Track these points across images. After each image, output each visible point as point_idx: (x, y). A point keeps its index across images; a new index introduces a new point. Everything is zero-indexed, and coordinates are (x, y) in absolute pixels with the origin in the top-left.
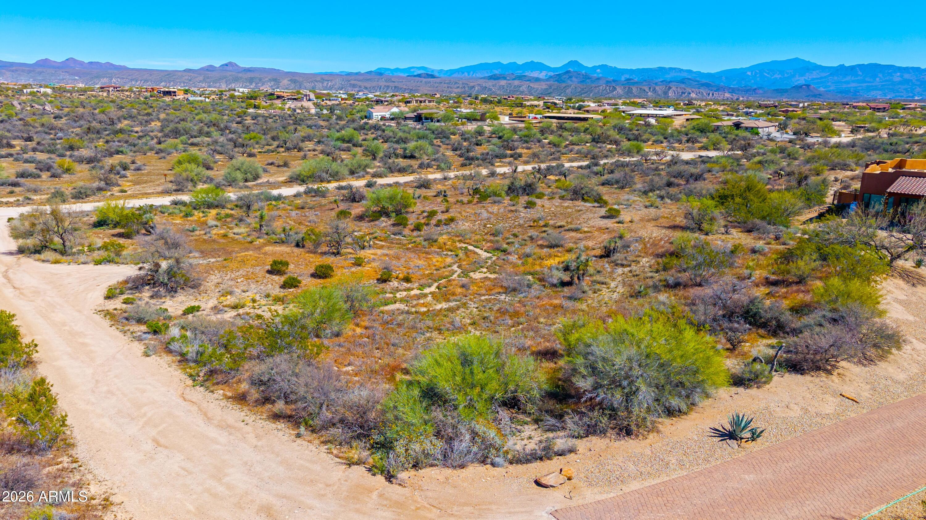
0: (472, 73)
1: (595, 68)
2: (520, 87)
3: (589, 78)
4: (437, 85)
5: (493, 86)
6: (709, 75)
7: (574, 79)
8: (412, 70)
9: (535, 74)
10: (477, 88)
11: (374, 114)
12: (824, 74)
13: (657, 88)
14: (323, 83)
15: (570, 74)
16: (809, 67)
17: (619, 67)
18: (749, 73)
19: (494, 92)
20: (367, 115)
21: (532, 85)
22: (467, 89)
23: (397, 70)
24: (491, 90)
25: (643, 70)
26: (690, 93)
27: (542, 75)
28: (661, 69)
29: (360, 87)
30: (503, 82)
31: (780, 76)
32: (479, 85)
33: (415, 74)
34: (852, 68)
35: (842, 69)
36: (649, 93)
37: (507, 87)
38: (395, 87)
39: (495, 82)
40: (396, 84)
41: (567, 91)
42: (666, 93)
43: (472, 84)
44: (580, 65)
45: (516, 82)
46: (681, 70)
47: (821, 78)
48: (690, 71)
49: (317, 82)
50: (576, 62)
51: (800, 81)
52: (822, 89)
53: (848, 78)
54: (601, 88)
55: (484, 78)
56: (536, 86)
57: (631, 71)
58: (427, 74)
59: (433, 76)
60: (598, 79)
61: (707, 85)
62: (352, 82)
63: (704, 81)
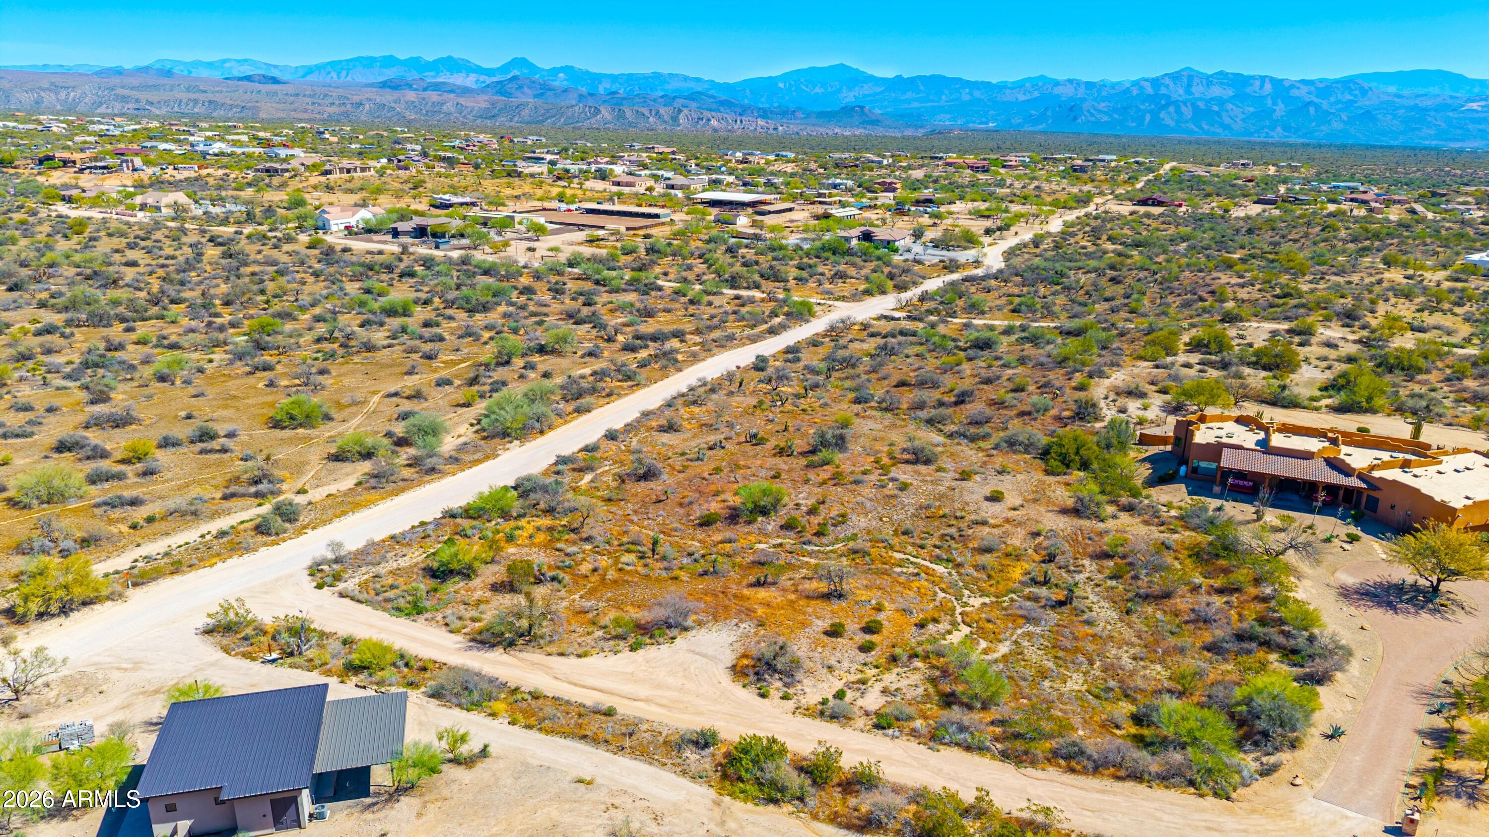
0: (344, 73)
1: (555, 71)
2: (442, 104)
3: (550, 90)
4: (292, 98)
5: (395, 102)
6: (727, 87)
7: (526, 90)
8: (227, 65)
9: (459, 79)
10: (367, 106)
11: (332, 222)
12: (879, 89)
13: (662, 111)
14: (57, 94)
15: (519, 82)
16: (858, 79)
17: (591, 70)
18: (781, 85)
19: (398, 113)
20: (320, 224)
21: (462, 101)
22: (349, 107)
23: (198, 63)
24: (394, 109)
25: (630, 77)
26: (709, 120)
27: (470, 81)
28: (657, 76)
29: (137, 101)
30: (411, 96)
31: (822, 90)
32: (369, 100)
33: (236, 74)
34: (912, 80)
35: (899, 82)
36: (651, 119)
37: (420, 104)
38: (210, 102)
39: (396, 94)
40: (211, 96)
41: (523, 113)
42: (675, 119)
43: (356, 99)
44: (530, 66)
45: (434, 96)
46: (686, 78)
47: (876, 94)
48: (698, 80)
49: (44, 90)
50: (524, 60)
51: (849, 97)
52: (877, 111)
53: (909, 95)
54: (577, 108)
55: (372, 85)
56: (469, 104)
57: (614, 78)
58: (264, 76)
59: (275, 81)
60: (565, 91)
61: (726, 104)
62: (120, 91)
63: (723, 97)
